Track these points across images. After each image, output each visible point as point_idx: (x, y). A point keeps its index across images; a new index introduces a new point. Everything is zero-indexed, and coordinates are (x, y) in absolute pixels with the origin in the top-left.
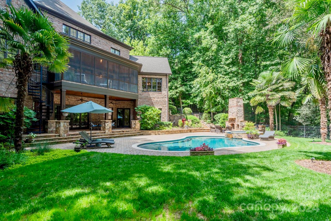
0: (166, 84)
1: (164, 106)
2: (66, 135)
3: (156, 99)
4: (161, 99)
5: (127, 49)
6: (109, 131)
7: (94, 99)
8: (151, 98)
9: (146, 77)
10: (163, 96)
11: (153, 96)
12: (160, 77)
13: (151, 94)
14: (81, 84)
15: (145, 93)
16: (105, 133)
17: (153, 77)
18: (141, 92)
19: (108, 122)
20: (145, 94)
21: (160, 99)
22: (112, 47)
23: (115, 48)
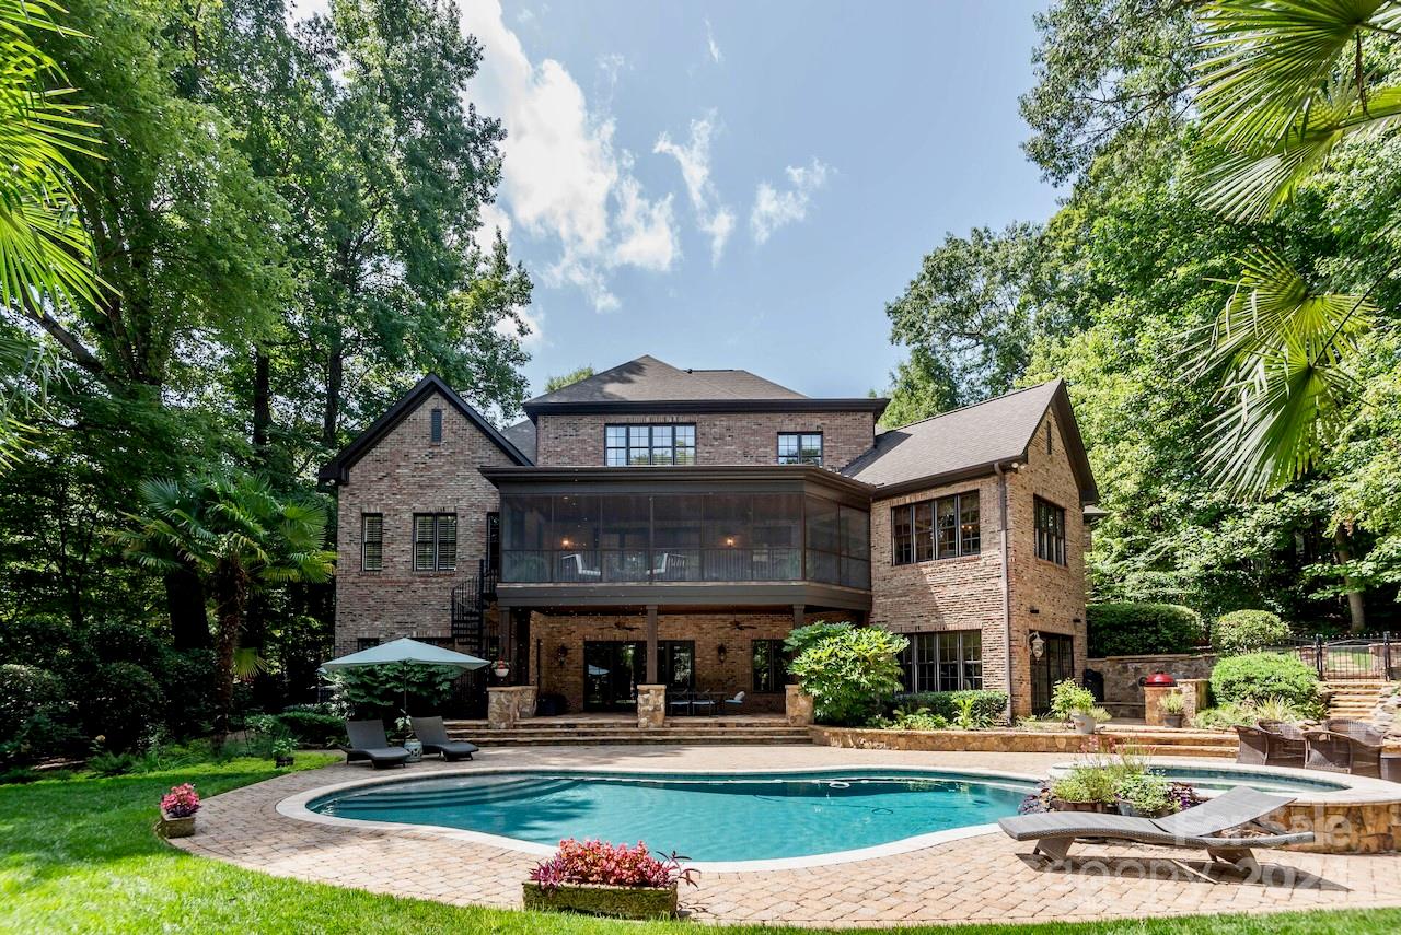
0: (998, 513)
1: (993, 615)
2: (503, 725)
3: (951, 591)
4: (977, 588)
5: (859, 416)
6: (653, 719)
7: (709, 616)
8: (927, 587)
9: (908, 501)
10: (987, 569)
11: (938, 578)
12: (969, 486)
13: (929, 569)
15: (902, 572)
16: (637, 725)
17: (935, 496)
18: (888, 567)
19: (648, 692)
20: (906, 574)
21: (968, 586)
22: (785, 429)
23: (798, 429)
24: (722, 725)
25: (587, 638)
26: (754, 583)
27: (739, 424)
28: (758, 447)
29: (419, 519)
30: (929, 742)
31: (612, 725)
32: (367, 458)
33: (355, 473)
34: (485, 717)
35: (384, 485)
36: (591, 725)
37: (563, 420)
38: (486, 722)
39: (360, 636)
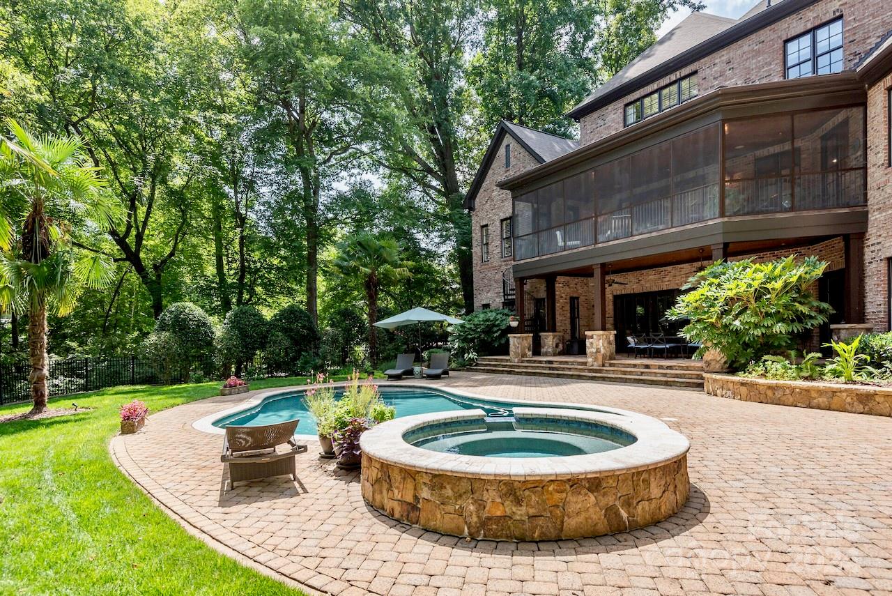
2: (516, 360)
6: (596, 359)
14: (538, 258)
16: (586, 364)
19: (592, 337)
22: (792, 34)
23: (809, 26)
24: (647, 367)
25: (615, 294)
26: (673, 230)
27: (739, 52)
28: (759, 68)
29: (505, 222)
30: (769, 393)
31: (573, 363)
32: (481, 190)
33: (478, 202)
34: (507, 353)
35: (487, 206)
36: (561, 363)
37: (595, 115)
38: (507, 358)
39: (483, 303)
